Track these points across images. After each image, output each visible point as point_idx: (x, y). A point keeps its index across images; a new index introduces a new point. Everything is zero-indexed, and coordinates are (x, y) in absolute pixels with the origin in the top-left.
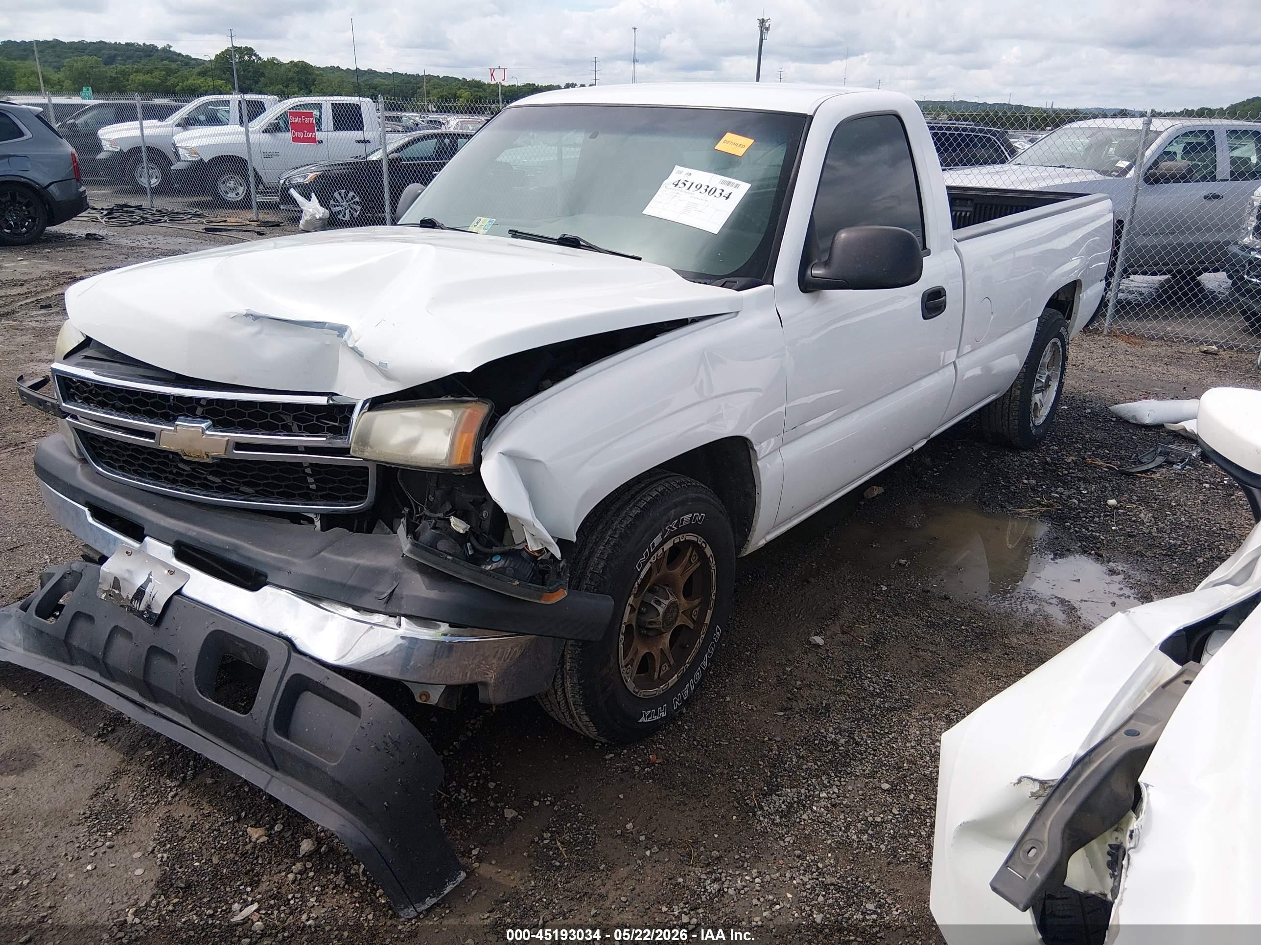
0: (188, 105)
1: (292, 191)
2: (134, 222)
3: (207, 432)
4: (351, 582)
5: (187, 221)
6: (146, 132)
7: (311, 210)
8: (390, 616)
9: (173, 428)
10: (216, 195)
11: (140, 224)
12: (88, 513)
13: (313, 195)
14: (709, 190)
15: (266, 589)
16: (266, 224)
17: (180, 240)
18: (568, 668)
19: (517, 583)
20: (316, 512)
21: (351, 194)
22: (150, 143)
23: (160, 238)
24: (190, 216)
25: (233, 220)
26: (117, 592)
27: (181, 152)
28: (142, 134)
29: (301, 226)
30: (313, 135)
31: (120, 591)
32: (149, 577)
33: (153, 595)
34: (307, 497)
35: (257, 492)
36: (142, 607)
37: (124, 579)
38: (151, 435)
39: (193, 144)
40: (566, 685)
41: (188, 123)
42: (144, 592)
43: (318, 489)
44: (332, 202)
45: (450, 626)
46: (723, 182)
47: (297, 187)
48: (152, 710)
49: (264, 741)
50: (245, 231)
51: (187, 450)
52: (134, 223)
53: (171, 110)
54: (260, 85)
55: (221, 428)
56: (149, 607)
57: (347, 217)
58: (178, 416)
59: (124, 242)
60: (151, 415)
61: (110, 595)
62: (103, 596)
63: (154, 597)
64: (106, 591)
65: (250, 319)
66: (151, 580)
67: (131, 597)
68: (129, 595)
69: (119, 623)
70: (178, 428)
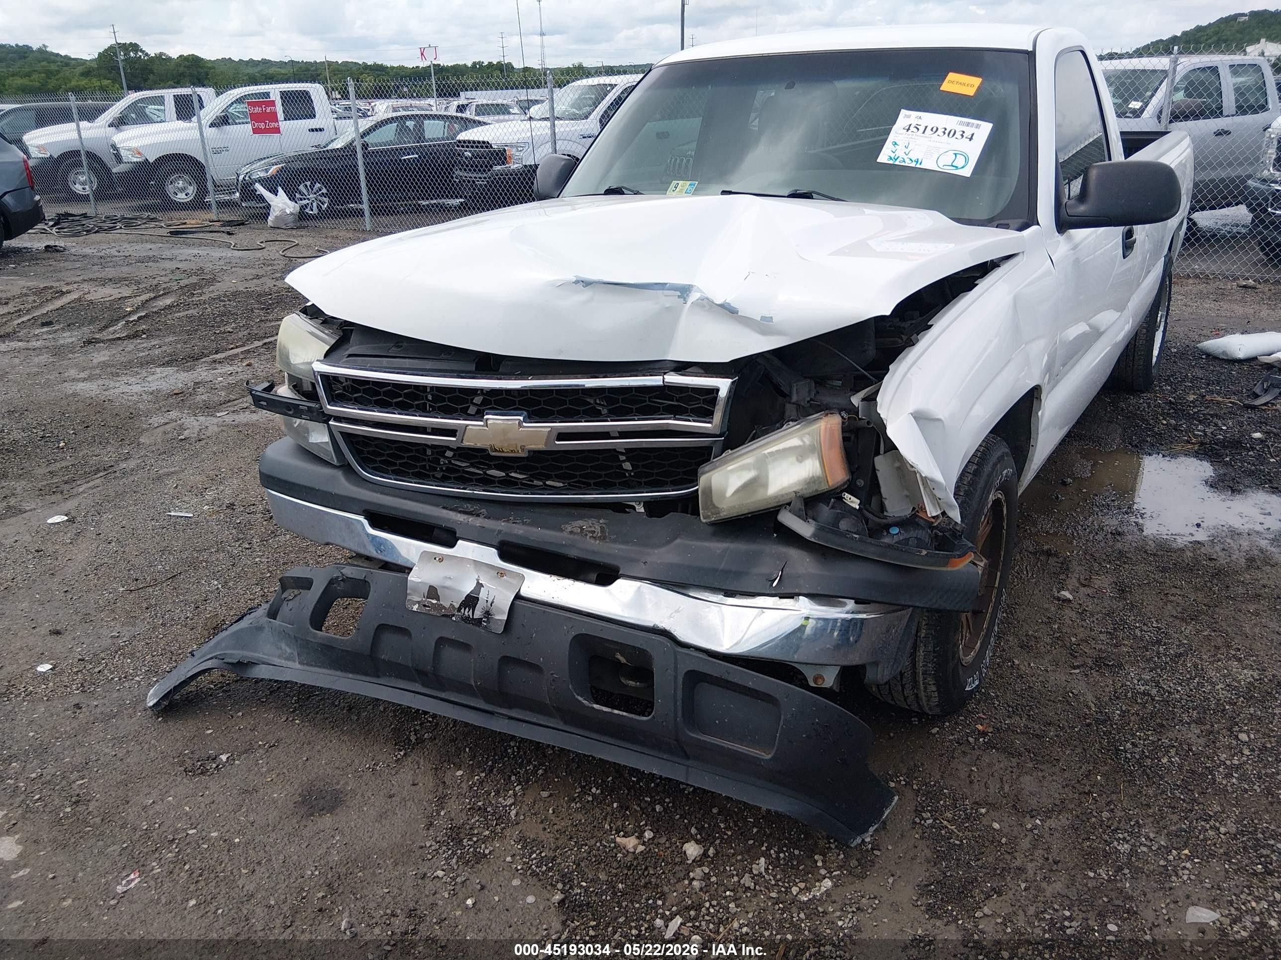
0: (118, 104)
1: (258, 186)
2: (87, 231)
3: (524, 424)
4: (722, 566)
5: (143, 226)
6: (84, 134)
7: (280, 205)
8: (781, 598)
9: (481, 423)
10: (165, 196)
11: (95, 232)
12: (365, 522)
13: (280, 189)
14: (947, 132)
15: (620, 583)
16: (230, 223)
17: (149, 246)
18: (923, 635)
19: (924, 552)
20: (638, 500)
21: (318, 185)
22: (89, 146)
23: (126, 245)
24: (144, 221)
25: (193, 222)
26: (434, 602)
27: (123, 153)
28: (81, 137)
29: (270, 223)
30: (276, 125)
31: (438, 600)
32: (478, 583)
33: (490, 600)
34: (628, 485)
35: (569, 484)
36: (478, 614)
37: (444, 587)
38: (451, 432)
39: (134, 144)
40: (918, 654)
41: (120, 122)
42: (478, 599)
43: (637, 475)
44: (298, 195)
45: (856, 603)
46: (961, 123)
47: (260, 181)
48: (506, 715)
49: (677, 740)
50: (211, 232)
51: (498, 446)
52: (89, 232)
53: (101, 111)
54: (149, 82)
55: (537, 419)
56: (487, 614)
57: (315, 211)
58: (484, 410)
59: (88, 251)
60: (448, 412)
61: (425, 606)
62: (415, 608)
63: (492, 602)
64: (419, 602)
65: (580, 286)
66: (482, 585)
67: (457, 606)
68: (455, 604)
69: (445, 634)
70: (489, 422)
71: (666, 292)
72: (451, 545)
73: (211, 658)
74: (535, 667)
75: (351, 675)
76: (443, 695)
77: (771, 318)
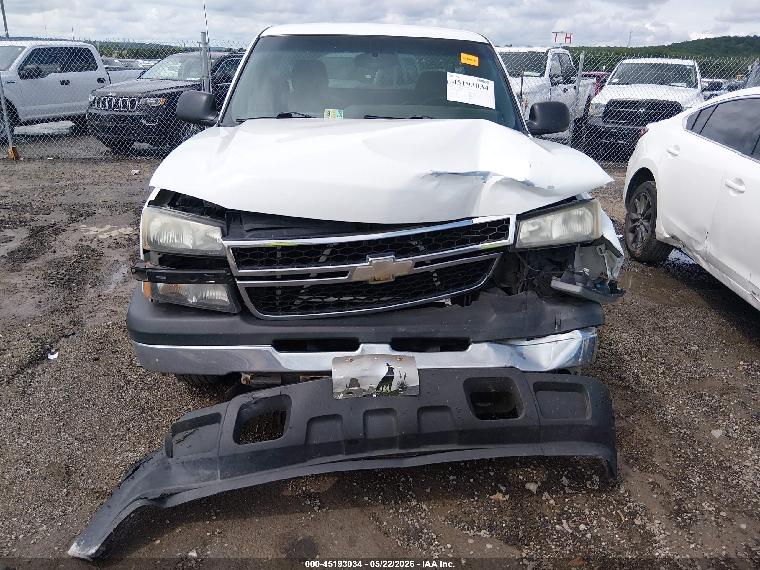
3: (396, 260)
12: (273, 349)
15: (473, 346)
26: (355, 388)
31: (359, 386)
32: (389, 368)
33: (403, 376)
36: (394, 387)
37: (363, 377)
38: (344, 273)
42: (392, 378)
46: (479, 81)
48: (415, 453)
49: (540, 426)
51: (376, 277)
56: (403, 385)
61: (348, 393)
62: (341, 396)
63: (405, 377)
64: (343, 392)
65: (434, 176)
66: (393, 369)
67: (375, 386)
68: (373, 386)
69: (369, 408)
70: (374, 262)
71: (477, 177)
72: (356, 348)
73: (135, 500)
74: (444, 408)
75: (278, 469)
76: (365, 455)
77: (554, 187)
